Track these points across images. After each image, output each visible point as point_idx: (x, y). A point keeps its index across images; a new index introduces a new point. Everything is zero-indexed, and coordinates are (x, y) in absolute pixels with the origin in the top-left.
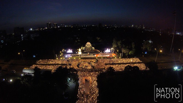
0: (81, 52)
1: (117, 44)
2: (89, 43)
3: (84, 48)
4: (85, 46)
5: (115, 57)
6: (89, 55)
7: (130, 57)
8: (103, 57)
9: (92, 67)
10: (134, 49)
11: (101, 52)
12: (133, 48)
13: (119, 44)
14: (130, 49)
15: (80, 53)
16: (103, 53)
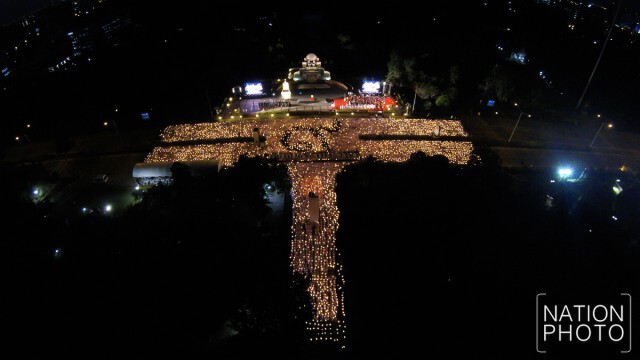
0: (289, 93)
1: (401, 68)
2: (312, 58)
3: (298, 73)
4: (301, 66)
5: (390, 113)
6: (315, 101)
7: (437, 114)
8: (355, 111)
9: (323, 145)
10: (453, 89)
11: (350, 90)
12: (453, 86)
13: (408, 70)
14: (442, 88)
15: (286, 95)
16: (358, 94)
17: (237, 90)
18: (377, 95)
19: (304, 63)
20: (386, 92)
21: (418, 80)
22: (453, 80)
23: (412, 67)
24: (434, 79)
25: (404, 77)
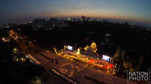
1: (120, 54)
2: (94, 44)
17: (66, 47)
18: (107, 61)
19: (91, 45)
20: (111, 61)
21: (126, 59)
22: (140, 62)
23: (124, 54)
24: (132, 60)
25: (120, 57)
